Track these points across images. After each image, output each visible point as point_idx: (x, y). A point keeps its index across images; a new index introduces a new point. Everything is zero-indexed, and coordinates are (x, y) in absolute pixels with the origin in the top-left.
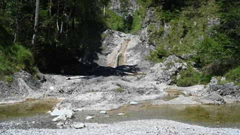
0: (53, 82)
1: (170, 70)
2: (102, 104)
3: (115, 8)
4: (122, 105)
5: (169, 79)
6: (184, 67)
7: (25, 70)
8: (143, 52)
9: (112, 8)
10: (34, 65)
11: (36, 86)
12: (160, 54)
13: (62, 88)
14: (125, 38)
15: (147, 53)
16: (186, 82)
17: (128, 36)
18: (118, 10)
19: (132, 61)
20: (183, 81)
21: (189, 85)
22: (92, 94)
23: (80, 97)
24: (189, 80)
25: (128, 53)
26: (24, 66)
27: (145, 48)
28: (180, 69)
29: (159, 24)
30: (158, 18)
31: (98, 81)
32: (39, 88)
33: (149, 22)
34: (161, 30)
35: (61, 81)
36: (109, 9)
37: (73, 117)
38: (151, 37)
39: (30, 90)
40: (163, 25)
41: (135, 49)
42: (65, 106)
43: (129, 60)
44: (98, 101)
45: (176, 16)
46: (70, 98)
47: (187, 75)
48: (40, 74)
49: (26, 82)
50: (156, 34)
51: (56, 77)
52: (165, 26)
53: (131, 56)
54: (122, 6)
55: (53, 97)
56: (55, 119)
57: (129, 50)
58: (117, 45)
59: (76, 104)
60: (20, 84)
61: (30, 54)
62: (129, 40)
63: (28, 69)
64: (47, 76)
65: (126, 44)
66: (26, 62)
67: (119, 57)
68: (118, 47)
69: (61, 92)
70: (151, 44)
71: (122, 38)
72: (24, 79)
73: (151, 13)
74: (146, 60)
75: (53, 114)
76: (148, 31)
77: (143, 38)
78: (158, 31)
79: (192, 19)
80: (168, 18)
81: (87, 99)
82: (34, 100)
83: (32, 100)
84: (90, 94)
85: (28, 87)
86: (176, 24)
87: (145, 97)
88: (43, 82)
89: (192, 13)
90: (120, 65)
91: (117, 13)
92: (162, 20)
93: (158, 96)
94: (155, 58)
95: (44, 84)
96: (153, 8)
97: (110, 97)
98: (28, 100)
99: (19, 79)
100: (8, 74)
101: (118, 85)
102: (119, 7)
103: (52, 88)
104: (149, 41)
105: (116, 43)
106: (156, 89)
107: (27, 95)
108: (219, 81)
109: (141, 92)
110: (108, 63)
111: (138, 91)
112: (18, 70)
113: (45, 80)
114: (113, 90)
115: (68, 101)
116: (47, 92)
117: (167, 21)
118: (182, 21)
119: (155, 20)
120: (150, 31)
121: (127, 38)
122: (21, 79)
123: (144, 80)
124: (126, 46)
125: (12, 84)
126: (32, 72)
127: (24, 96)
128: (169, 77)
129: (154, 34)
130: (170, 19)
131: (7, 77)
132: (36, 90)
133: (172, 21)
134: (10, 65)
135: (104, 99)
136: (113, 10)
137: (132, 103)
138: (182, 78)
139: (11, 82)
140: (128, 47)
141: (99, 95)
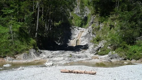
0: (45, 53)
1: (95, 48)
2: (63, 61)
3: (77, 12)
4: (71, 62)
5: (95, 52)
6: (102, 47)
7: (33, 48)
8: (89, 38)
9: (75, 12)
10: (37, 46)
11: (38, 55)
12: (97, 39)
13: (48, 56)
14: (81, 30)
15: (91, 39)
16: (102, 53)
17: (82, 29)
18: (79, 13)
19: (84, 43)
20: (101, 53)
21: (104, 55)
22: (60, 57)
23: (55, 59)
24: (104, 52)
25: (82, 39)
26: (33, 47)
27: (91, 36)
28: (100, 47)
29: (98, 24)
30: (97, 20)
31: (63, 53)
32: (39, 56)
33: (92, 23)
34: (99, 27)
35: (48, 53)
36: (74, 13)
37: (52, 65)
38: (93, 30)
39: (36, 57)
40: (100, 24)
41: (86, 36)
42: (50, 62)
43: (82, 42)
44: (62, 60)
45: (106, 20)
46: (51, 59)
47: (104, 50)
48: (39, 50)
49: (34, 53)
50: (96, 29)
51: (46, 51)
52: (101, 25)
53: (83, 40)
54: (81, 11)
55: (45, 59)
56: (46, 65)
57: (82, 37)
58: (76, 34)
59: (54, 61)
60: (32, 54)
61: (35, 41)
62: (83, 32)
63: (34, 48)
64: (42, 51)
65: (81, 34)
66: (34, 45)
67: (77, 41)
68: (77, 36)
69: (48, 57)
70: (93, 34)
71: (80, 30)
72: (33, 52)
73: (93, 18)
74: (91, 42)
75: (45, 64)
76: (92, 27)
77: (90, 31)
78: (97, 27)
79: (114, 21)
80: (102, 21)
81: (57, 59)
82: (38, 60)
83: (37, 60)
84: (59, 58)
85: (35, 55)
86: (106, 24)
87: (81, 59)
88: (40, 53)
89: (114, 18)
90: (77, 45)
91: (78, 15)
92: (99, 22)
93: (86, 59)
94: (95, 41)
95: (41, 54)
96: (94, 15)
97: (66, 59)
98: (35, 60)
99: (31, 52)
100: (27, 50)
101: (70, 54)
102: (79, 12)
103: (44, 56)
104: (92, 32)
105: (75, 33)
106: (86, 56)
107: (35, 58)
108: (112, 53)
109: (79, 57)
110: (71, 44)
111: (78, 57)
112: (31, 49)
113: (41, 53)
114: (68, 56)
115: (51, 60)
116: (43, 58)
117: (102, 22)
118: (109, 22)
119: (95, 21)
120: (93, 27)
121: (82, 30)
122: (32, 52)
123: (85, 53)
124: (81, 35)
125: (29, 54)
126: (36, 49)
127: (34, 59)
128: (95, 51)
129: (95, 29)
130: (103, 21)
131: (27, 51)
132: (38, 57)
133: (104, 22)
134: (28, 47)
135: (64, 59)
136: (76, 13)
137: (75, 61)
138: (101, 52)
139: (28, 53)
140: (82, 35)
141: (62, 58)
